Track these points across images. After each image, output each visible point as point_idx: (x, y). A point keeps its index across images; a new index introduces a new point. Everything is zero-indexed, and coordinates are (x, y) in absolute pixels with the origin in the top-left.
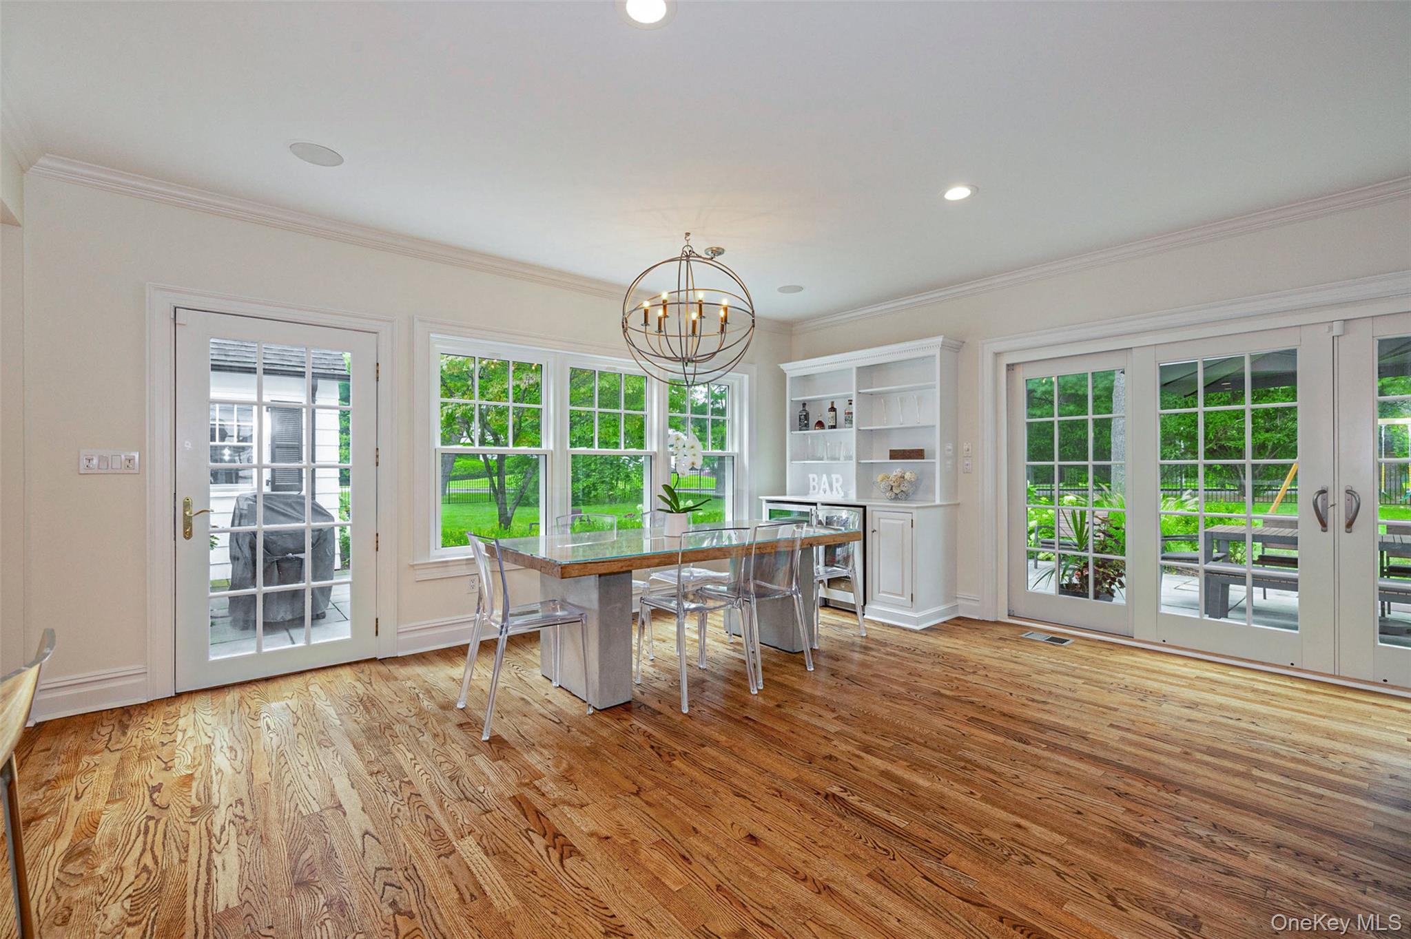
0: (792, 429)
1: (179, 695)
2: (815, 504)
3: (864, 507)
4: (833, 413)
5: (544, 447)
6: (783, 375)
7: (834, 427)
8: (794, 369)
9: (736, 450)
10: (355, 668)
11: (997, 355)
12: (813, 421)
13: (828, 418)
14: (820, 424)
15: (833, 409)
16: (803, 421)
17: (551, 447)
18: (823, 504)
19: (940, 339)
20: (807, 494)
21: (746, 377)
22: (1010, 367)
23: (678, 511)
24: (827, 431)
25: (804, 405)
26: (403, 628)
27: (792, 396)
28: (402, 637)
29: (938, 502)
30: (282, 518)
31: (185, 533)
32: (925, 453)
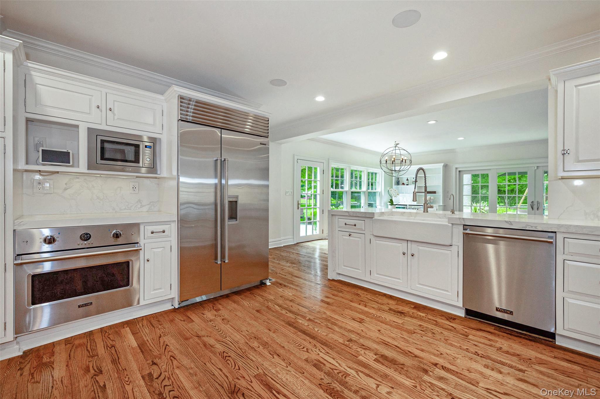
0: (395, 185)
1: (297, 243)
4: (408, 181)
5: (346, 189)
7: (408, 185)
11: (456, 168)
12: (401, 183)
13: (405, 182)
14: (403, 184)
16: (398, 183)
19: (442, 164)
22: (459, 171)
24: (405, 186)
25: (398, 178)
27: (395, 176)
29: (441, 204)
31: (298, 208)
32: (437, 192)
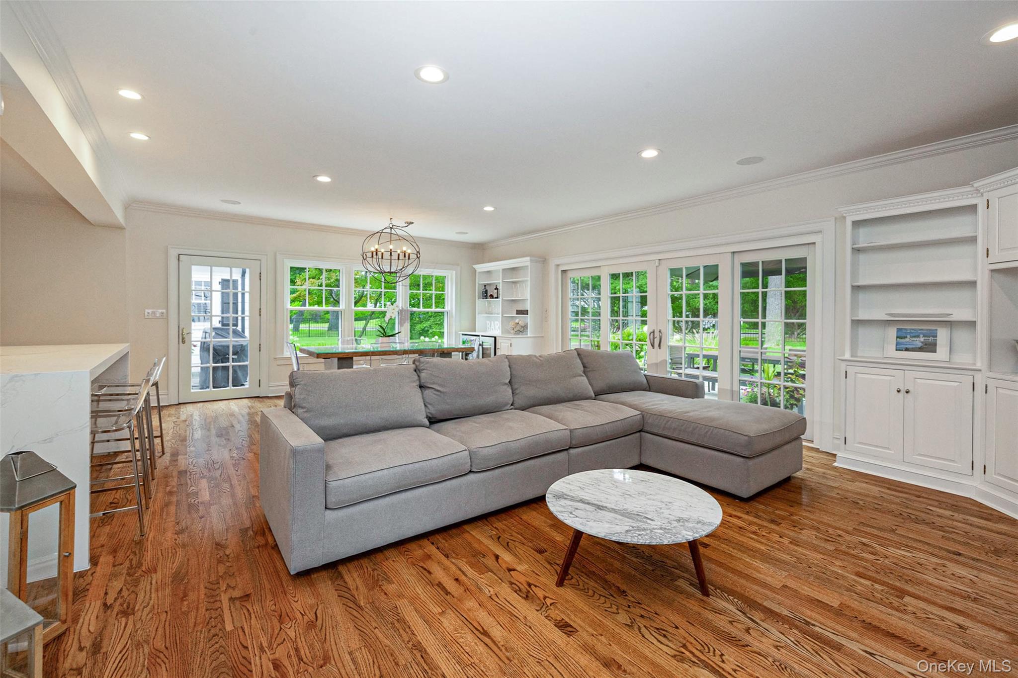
0: (480, 298)
1: (180, 404)
2: (479, 336)
3: (495, 338)
4: (496, 291)
5: (341, 307)
6: (475, 271)
7: (497, 298)
8: (480, 268)
9: (449, 309)
10: (250, 399)
11: (557, 266)
12: (489, 295)
13: (495, 293)
14: (492, 296)
15: (496, 289)
16: (485, 295)
17: (344, 308)
18: (482, 336)
19: (529, 258)
20: (486, 331)
21: (454, 272)
22: (564, 272)
23: (386, 337)
24: (494, 300)
25: (485, 286)
26: (271, 384)
27: (481, 281)
28: (271, 388)
29: (529, 335)
30: (220, 337)
31: (183, 341)
32: (528, 312)
